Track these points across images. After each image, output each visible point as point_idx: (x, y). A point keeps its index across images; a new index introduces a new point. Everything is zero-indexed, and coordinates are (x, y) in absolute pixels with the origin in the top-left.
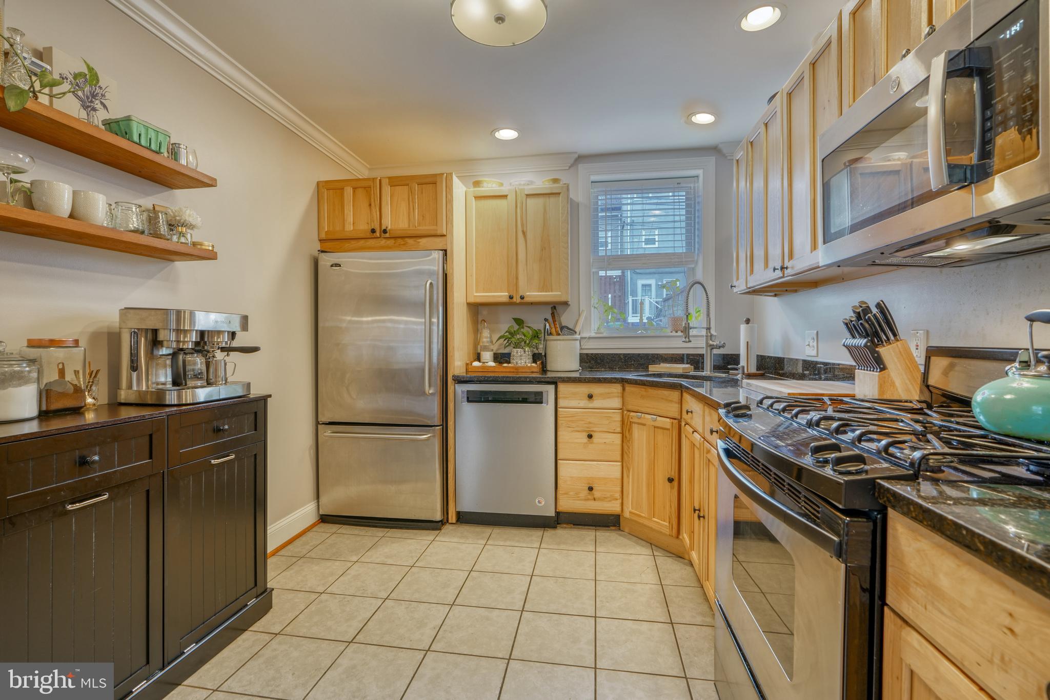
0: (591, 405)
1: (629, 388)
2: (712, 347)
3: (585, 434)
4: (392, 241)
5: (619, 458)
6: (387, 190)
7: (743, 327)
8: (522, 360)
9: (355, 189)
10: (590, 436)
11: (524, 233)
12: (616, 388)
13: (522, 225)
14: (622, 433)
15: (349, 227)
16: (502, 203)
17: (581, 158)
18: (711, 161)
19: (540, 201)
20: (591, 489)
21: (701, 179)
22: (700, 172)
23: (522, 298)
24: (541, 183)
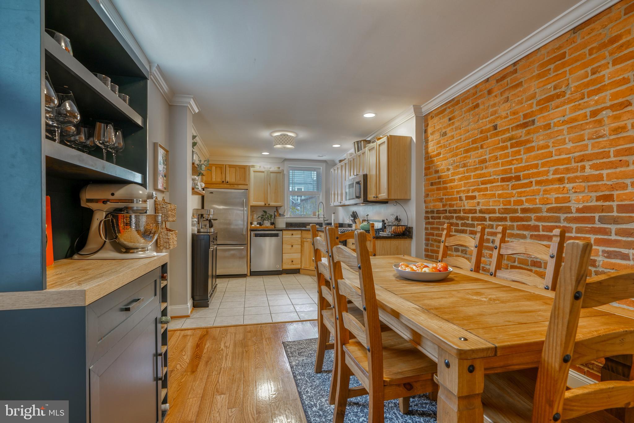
0: (292, 237)
1: (303, 232)
2: (325, 220)
3: (291, 246)
4: (229, 185)
5: (300, 252)
6: (228, 169)
7: (333, 215)
8: (267, 224)
9: (216, 167)
10: (292, 246)
11: (270, 184)
12: (300, 232)
13: (269, 182)
14: (301, 245)
15: (214, 180)
16: (263, 174)
17: (286, 160)
18: (324, 164)
19: (275, 174)
20: (292, 261)
21: (321, 169)
22: (321, 168)
23: (269, 204)
24: (274, 168)
